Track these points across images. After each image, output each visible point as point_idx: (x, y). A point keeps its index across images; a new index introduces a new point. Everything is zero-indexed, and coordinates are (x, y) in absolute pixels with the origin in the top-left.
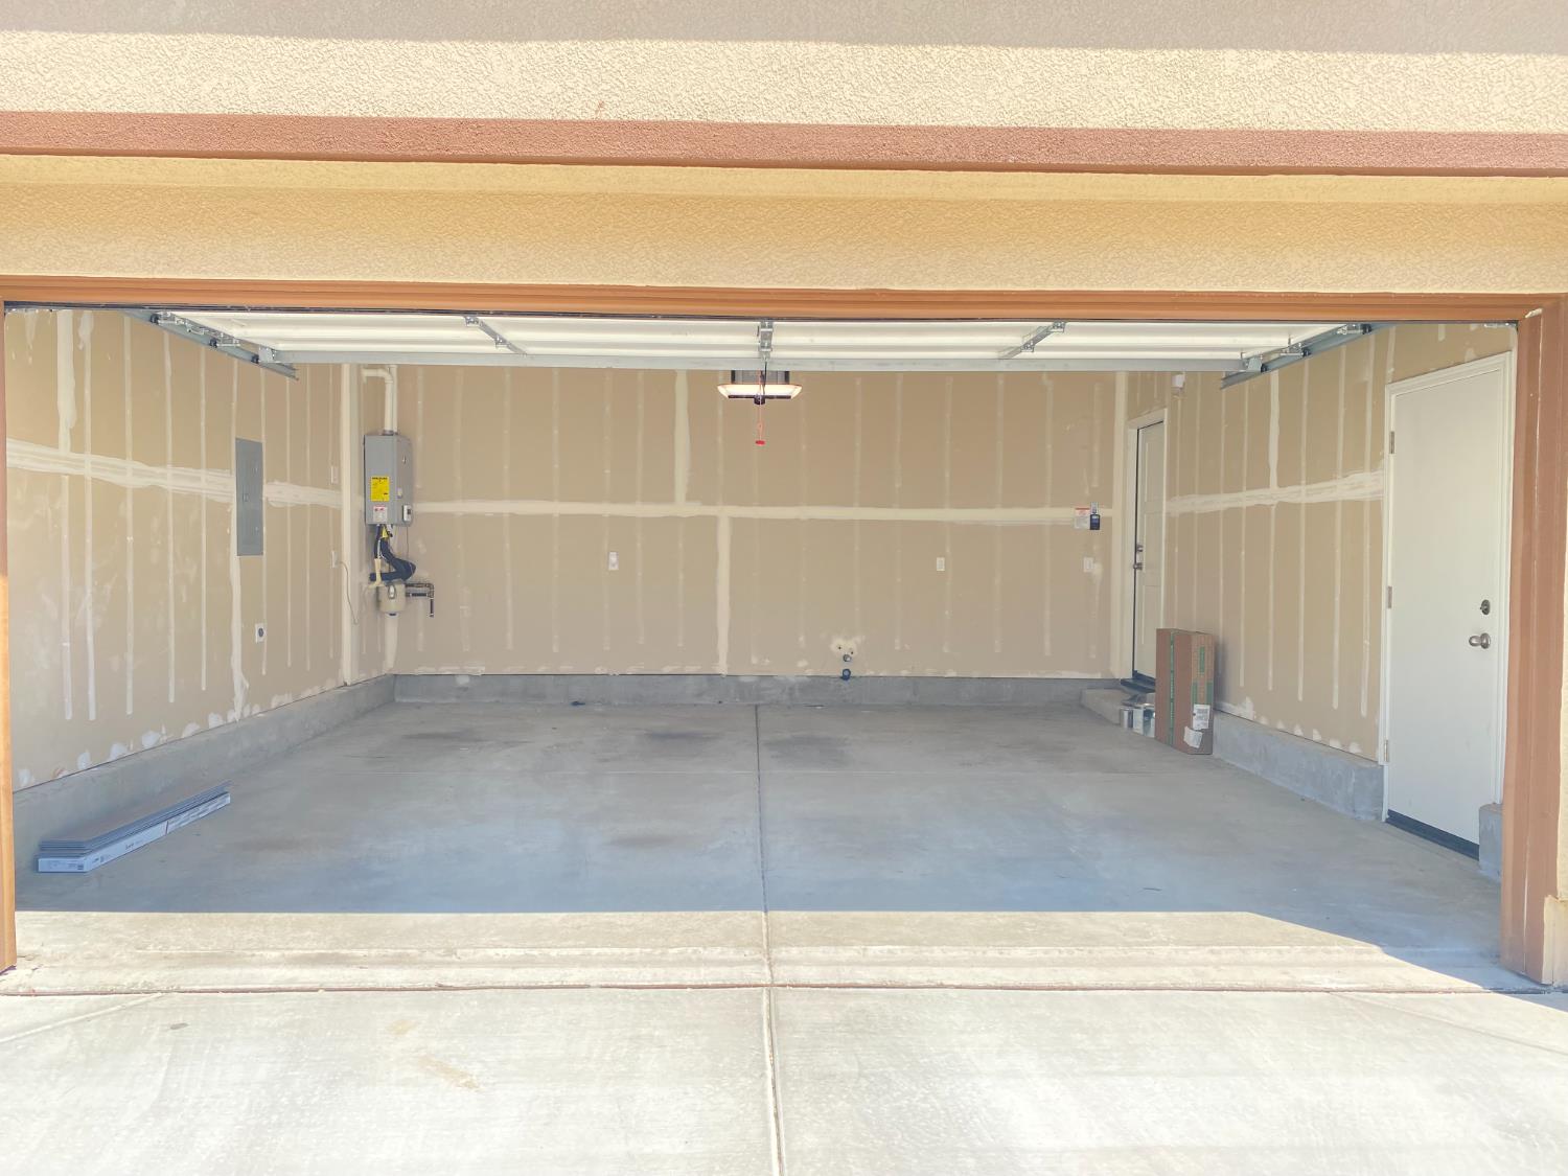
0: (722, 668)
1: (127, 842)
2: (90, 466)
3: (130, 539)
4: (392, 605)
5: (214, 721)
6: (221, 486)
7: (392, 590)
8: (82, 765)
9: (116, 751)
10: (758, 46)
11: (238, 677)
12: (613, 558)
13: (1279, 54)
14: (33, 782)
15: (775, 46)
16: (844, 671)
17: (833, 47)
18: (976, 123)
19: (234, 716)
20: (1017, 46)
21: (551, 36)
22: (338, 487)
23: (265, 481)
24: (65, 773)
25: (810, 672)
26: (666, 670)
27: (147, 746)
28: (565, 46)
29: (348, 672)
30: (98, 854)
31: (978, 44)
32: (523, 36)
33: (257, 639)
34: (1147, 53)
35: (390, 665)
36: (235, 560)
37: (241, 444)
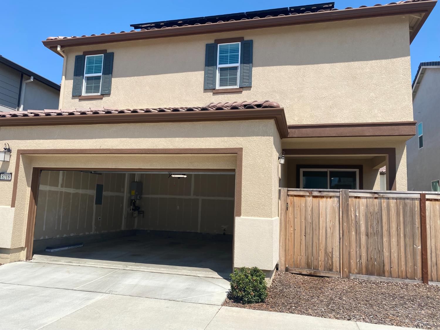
0: (199, 231)
1: (60, 249)
2: (64, 190)
3: (71, 201)
4: (135, 215)
5: (87, 233)
6: (93, 192)
7: (135, 212)
8: (58, 237)
9: (65, 236)
10: (119, 139)
11: (93, 226)
12: (178, 207)
13: (183, 138)
14: (48, 238)
15: (121, 139)
16: (224, 233)
17: (128, 139)
18: (145, 148)
19: (92, 233)
20: (150, 138)
21: (95, 138)
22: (123, 192)
23: (103, 191)
24: (54, 238)
25: (217, 233)
26: (188, 231)
27: (71, 236)
28: (97, 139)
29: (123, 228)
30: (54, 250)
31: (145, 138)
32: (92, 139)
33: (99, 220)
34: (166, 138)
35: (135, 227)
36: (95, 206)
37: (98, 185)
